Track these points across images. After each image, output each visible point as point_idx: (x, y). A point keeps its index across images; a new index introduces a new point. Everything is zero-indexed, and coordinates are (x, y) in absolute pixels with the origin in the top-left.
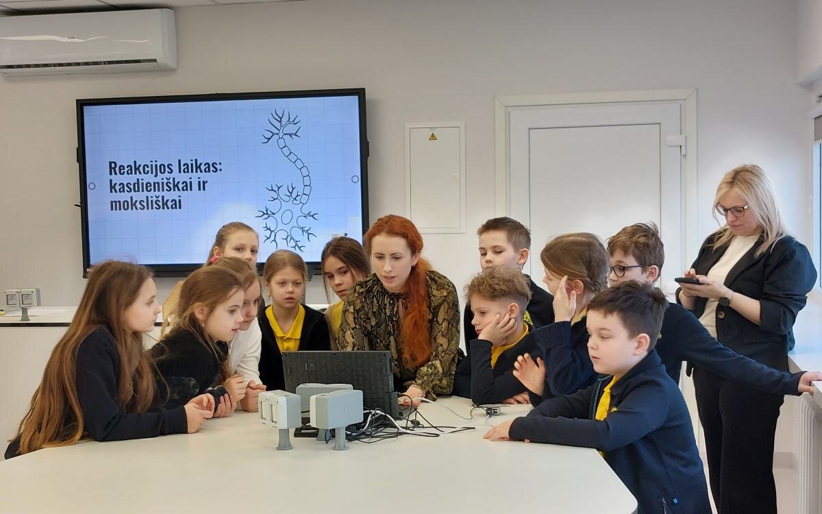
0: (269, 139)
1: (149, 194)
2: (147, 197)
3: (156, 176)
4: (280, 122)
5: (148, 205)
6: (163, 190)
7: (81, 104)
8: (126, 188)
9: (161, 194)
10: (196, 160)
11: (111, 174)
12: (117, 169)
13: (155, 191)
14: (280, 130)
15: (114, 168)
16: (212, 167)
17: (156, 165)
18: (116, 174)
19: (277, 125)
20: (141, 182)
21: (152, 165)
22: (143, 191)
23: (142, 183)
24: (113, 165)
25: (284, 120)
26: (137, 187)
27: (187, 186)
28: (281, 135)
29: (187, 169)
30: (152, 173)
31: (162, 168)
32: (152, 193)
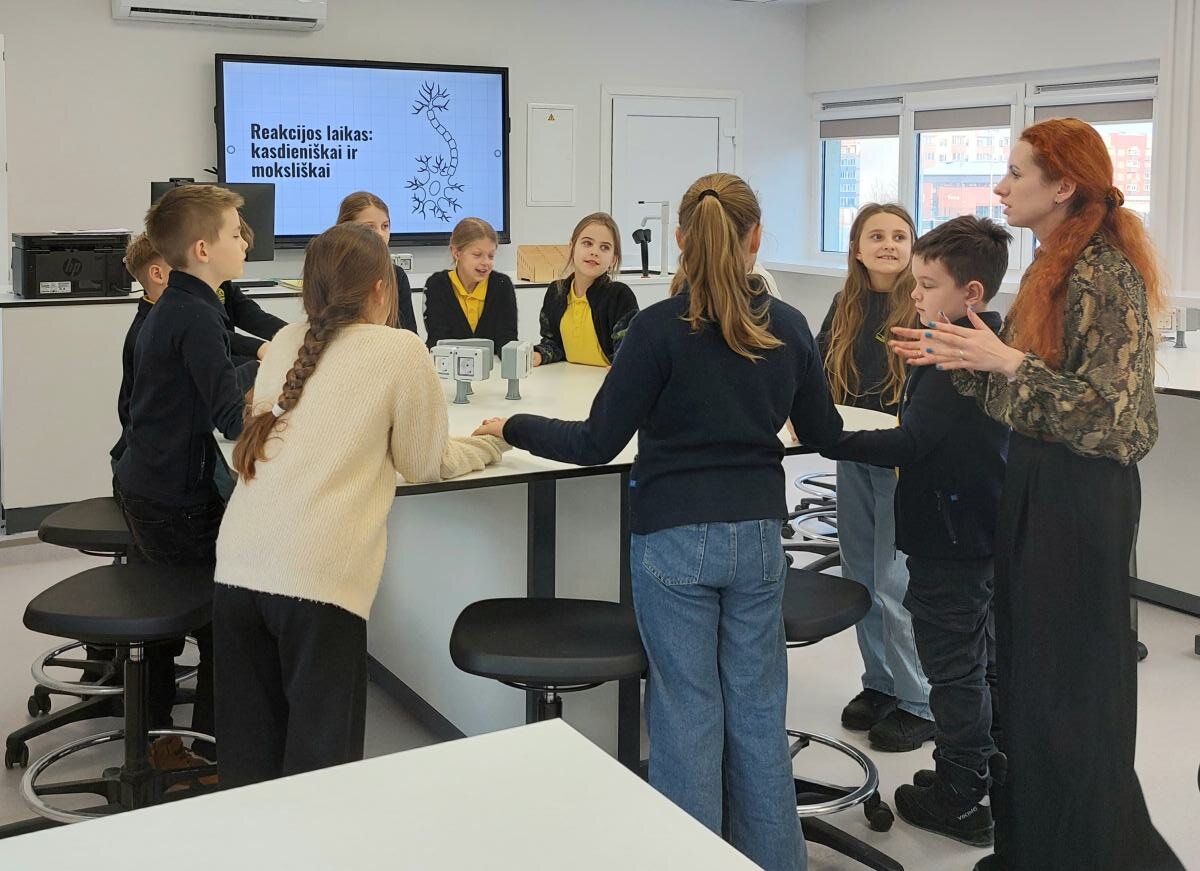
0: (419, 110)
1: (296, 161)
2: (293, 164)
3: (303, 141)
4: (430, 94)
5: (294, 172)
6: (311, 157)
7: (220, 59)
8: (270, 154)
9: (308, 160)
10: (346, 128)
11: (253, 137)
12: (260, 133)
13: (301, 157)
14: (430, 101)
15: (257, 131)
16: (361, 135)
17: (304, 131)
18: (259, 137)
19: (428, 97)
20: (286, 147)
21: (299, 130)
22: (288, 157)
23: (288, 149)
24: (256, 128)
25: (434, 93)
26: (283, 152)
27: (337, 154)
28: (431, 106)
29: (337, 136)
30: (299, 138)
31: (310, 134)
32: (298, 160)
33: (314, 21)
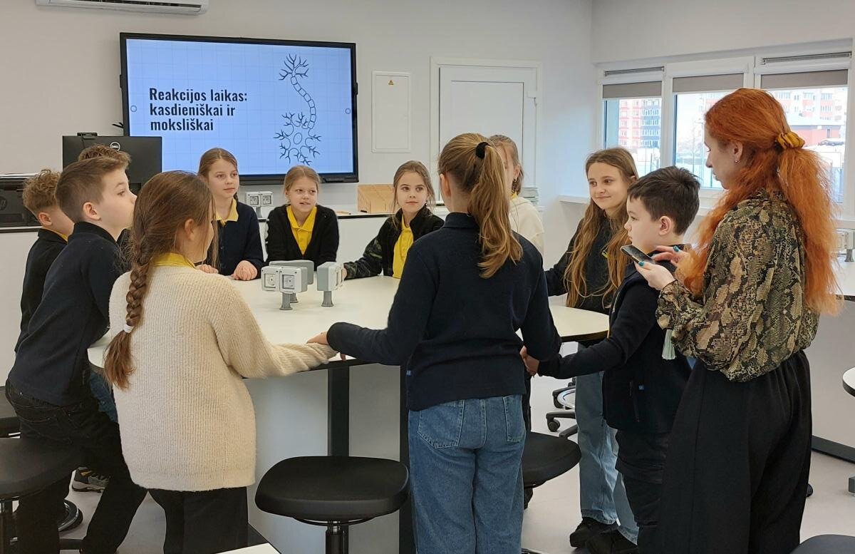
0: (284, 77)
1: (186, 117)
2: (184, 120)
3: (192, 102)
4: (293, 64)
5: (184, 126)
6: (197, 114)
7: (124, 37)
8: (165, 112)
9: (196, 117)
10: (226, 91)
11: (151, 99)
12: (157, 95)
13: (190, 114)
14: (292, 70)
15: (154, 94)
16: (239, 97)
17: (192, 94)
18: (156, 99)
19: (291, 66)
20: (178, 107)
21: (188, 94)
22: (180, 114)
23: (180, 108)
24: (153, 92)
25: (296, 63)
26: (174, 111)
27: (218, 112)
28: (294, 74)
29: (218, 97)
30: (188, 99)
31: (197, 96)
32: (188, 117)
33: (199, 6)
